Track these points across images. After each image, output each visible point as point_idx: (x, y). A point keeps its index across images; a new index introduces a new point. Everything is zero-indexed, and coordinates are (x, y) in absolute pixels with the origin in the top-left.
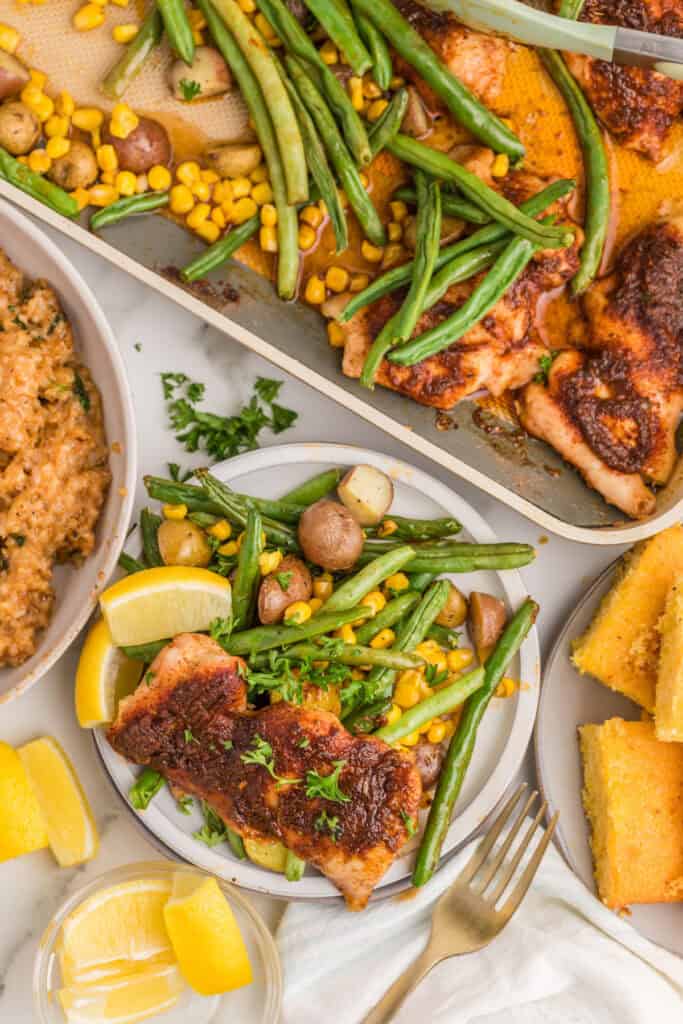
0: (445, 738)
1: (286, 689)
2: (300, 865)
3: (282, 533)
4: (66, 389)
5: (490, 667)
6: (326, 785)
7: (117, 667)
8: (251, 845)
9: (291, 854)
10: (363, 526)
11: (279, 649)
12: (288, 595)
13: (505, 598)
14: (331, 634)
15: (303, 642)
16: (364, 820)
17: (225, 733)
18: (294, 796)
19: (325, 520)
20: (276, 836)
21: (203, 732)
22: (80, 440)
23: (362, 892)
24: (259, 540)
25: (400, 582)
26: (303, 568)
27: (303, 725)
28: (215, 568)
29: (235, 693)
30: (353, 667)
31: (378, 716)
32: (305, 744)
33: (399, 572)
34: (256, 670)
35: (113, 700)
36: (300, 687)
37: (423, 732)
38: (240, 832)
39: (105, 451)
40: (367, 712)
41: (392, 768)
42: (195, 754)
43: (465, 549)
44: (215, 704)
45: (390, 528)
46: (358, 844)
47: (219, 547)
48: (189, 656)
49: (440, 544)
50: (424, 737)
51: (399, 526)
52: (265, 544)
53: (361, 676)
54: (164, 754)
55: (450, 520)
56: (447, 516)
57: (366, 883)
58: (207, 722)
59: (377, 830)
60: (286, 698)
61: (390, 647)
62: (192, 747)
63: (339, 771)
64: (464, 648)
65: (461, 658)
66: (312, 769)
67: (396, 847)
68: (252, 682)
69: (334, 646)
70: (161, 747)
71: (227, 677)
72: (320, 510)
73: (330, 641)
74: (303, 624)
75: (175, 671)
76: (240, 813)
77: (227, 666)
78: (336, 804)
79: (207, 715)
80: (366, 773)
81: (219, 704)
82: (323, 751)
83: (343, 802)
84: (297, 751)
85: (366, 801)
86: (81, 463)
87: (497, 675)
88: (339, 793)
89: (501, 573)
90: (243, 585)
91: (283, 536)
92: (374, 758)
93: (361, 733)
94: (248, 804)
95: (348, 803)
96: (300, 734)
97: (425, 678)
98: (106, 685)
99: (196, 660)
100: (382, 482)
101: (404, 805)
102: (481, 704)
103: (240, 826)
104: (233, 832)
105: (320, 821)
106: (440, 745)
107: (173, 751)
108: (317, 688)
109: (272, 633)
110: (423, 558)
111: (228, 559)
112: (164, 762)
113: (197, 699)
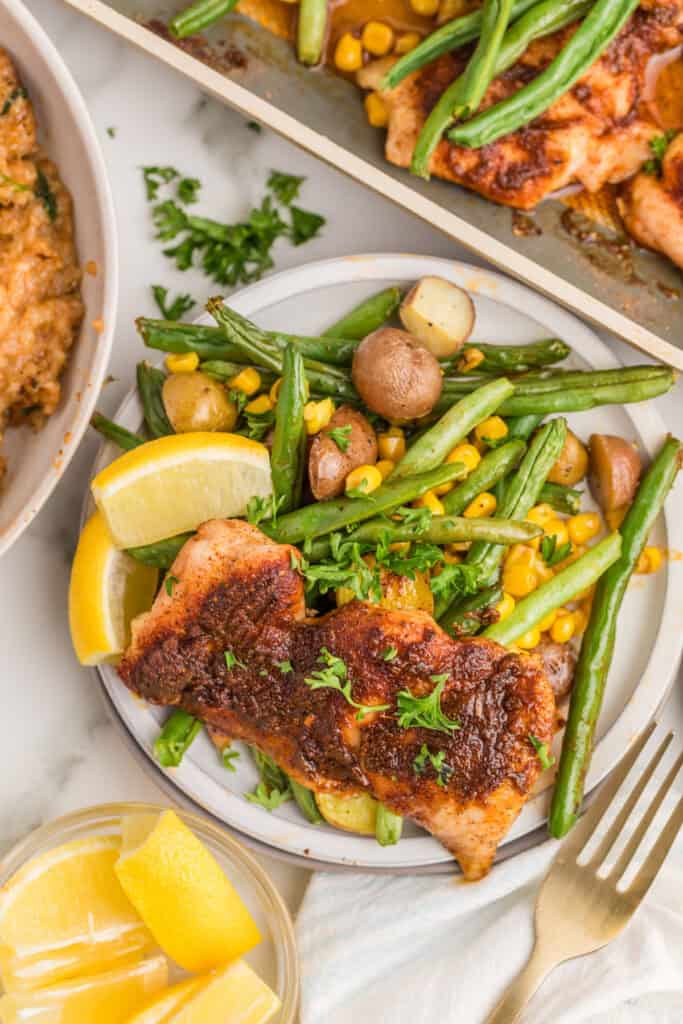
0: (574, 635)
1: (356, 584)
2: (394, 821)
3: (329, 378)
4: (24, 188)
5: (628, 533)
6: (426, 708)
7: (123, 577)
8: (327, 802)
9: (382, 808)
10: (441, 360)
11: (343, 531)
12: (348, 457)
13: (637, 440)
14: (409, 505)
15: (375, 518)
16: (480, 753)
17: (279, 651)
18: (383, 730)
19: (387, 352)
20: (361, 784)
21: (251, 652)
22: (43, 257)
23: (484, 852)
24: (301, 386)
25: (497, 429)
26: (364, 422)
27: (387, 630)
28: (245, 433)
29: (289, 595)
30: (442, 547)
31: (486, 610)
32: (392, 656)
33: (493, 415)
34: (314, 562)
35: (121, 624)
36: (377, 578)
37: (544, 629)
38: (309, 785)
39: (76, 275)
40: (470, 607)
41: (512, 679)
42: (240, 684)
43: (580, 379)
44: (263, 611)
45: (473, 359)
46: (474, 786)
47: (246, 405)
48: (223, 550)
49: (544, 375)
50: (547, 635)
51: (486, 355)
52: (308, 395)
53: (455, 559)
54: (201, 687)
55: (553, 341)
56: (549, 336)
57: (488, 839)
58: (254, 638)
59: (499, 765)
60: (360, 596)
61: (493, 514)
62: (236, 675)
63: (440, 688)
64: (587, 513)
65: (585, 525)
66: (404, 690)
67: (526, 785)
68: (312, 578)
69: (417, 519)
70: (194, 679)
71: (277, 573)
72: (381, 341)
73: (412, 514)
74: (370, 495)
75: (205, 571)
76: (308, 759)
77: (277, 557)
78: (439, 734)
79: (253, 629)
80: (478, 687)
81: (268, 611)
82: (416, 663)
83: (450, 730)
84: (382, 665)
85: (480, 725)
86: (43, 289)
87: (637, 543)
88: (443, 718)
89: (630, 408)
90: (284, 448)
91: (331, 382)
92: (487, 666)
93: (467, 634)
94: (319, 745)
95: (458, 731)
96: (383, 642)
97: (540, 556)
98: (111, 603)
99: (233, 555)
100: (458, 297)
101: (533, 727)
102: (619, 584)
103: (310, 776)
104: (300, 787)
105: (420, 760)
106: (568, 646)
107: (211, 682)
108: (400, 578)
109: (332, 510)
110: (524, 395)
111: (259, 418)
112: (200, 699)
113: (240, 606)
